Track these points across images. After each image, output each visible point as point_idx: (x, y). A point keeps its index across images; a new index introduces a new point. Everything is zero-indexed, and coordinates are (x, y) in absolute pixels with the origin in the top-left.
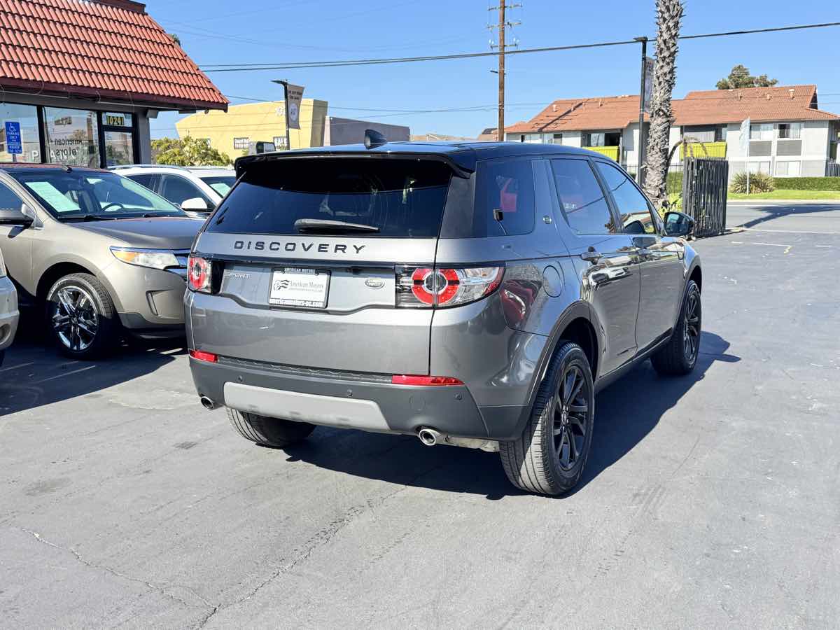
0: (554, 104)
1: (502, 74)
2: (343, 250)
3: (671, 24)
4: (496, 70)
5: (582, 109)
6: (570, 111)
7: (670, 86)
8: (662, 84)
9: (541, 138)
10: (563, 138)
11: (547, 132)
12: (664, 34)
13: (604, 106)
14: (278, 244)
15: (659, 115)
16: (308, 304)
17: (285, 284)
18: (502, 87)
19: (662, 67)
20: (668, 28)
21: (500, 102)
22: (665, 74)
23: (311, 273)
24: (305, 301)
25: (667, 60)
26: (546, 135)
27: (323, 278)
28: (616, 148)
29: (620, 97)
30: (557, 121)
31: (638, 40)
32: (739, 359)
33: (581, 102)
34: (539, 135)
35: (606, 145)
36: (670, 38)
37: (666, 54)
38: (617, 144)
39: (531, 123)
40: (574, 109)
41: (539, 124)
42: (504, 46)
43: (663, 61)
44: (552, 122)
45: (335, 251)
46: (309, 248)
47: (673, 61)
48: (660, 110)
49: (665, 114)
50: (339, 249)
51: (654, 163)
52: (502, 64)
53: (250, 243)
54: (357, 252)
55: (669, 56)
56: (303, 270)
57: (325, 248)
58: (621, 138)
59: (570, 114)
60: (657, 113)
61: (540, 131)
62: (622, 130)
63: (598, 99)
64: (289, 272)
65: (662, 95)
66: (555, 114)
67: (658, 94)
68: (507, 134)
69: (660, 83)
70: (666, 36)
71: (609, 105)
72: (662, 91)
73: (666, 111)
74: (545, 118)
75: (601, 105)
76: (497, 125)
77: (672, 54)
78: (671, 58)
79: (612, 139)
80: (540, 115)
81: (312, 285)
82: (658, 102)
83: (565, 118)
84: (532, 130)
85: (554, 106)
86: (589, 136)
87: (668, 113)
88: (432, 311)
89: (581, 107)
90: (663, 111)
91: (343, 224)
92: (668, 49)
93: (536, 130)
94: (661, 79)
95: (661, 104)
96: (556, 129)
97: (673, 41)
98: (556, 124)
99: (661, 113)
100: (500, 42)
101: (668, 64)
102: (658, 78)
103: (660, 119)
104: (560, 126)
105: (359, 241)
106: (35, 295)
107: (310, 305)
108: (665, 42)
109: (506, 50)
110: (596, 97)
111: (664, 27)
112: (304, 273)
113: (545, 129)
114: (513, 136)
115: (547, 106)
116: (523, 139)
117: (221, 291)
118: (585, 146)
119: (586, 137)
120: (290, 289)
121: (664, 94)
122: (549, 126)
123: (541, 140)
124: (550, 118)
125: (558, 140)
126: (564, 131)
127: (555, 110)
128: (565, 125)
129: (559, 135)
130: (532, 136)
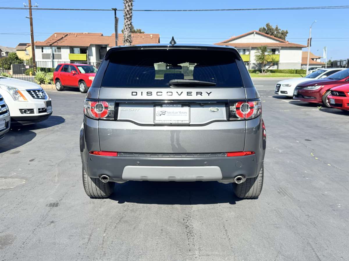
0: (55, 34)
1: (31, 19)
2: (201, 94)
3: (130, 4)
4: (28, 17)
5: (68, 37)
6: (63, 38)
9: (51, 48)
10: (61, 49)
11: (54, 46)
12: (127, 8)
13: (78, 36)
14: (162, 92)
15: (127, 42)
17: (164, 113)
18: (31, 25)
19: (127, 22)
20: (129, 6)
21: (31, 31)
22: (129, 25)
23: (179, 107)
24: (178, 121)
25: (129, 19)
26: (53, 48)
27: (186, 109)
28: (85, 55)
29: (84, 33)
30: (57, 42)
31: (113, 9)
33: (67, 34)
35: (81, 53)
36: (130, 10)
37: (128, 16)
38: (86, 53)
39: (46, 42)
40: (65, 37)
41: (49, 43)
42: (31, 6)
43: (128, 19)
44: (55, 42)
45: (197, 95)
47: (131, 20)
48: (127, 39)
49: (129, 41)
52: (31, 14)
53: (142, 92)
54: (209, 95)
55: (130, 17)
56: (174, 105)
57: (191, 94)
58: (87, 51)
59: (63, 39)
60: (126, 40)
61: (51, 46)
62: (87, 47)
63: (75, 33)
64: (165, 107)
65: (128, 33)
66: (56, 38)
67: (126, 33)
68: (36, 46)
69: (127, 28)
70: (128, 9)
71: (80, 36)
72: (128, 32)
73: (130, 40)
74: (52, 40)
75: (77, 36)
76: (31, 42)
77: (131, 17)
78: (130, 18)
79: (83, 51)
80: (49, 38)
81: (180, 112)
82: (127, 36)
83: (61, 40)
84: (47, 45)
85: (56, 35)
87: (131, 41)
89: (67, 36)
90: (128, 40)
91: (199, 81)
92: (129, 14)
93: (49, 45)
94: (127, 27)
95: (128, 37)
96: (57, 45)
97: (131, 11)
98: (58, 43)
99: (128, 41)
100: (29, 5)
101: (129, 20)
103: (128, 43)
104: (60, 44)
105: (209, 90)
107: (181, 123)
108: (128, 11)
109: (32, 7)
110: (74, 32)
111: (127, 5)
112: (175, 107)
113: (53, 45)
114: (38, 47)
115: (52, 35)
116: (42, 49)
117: (118, 119)
118: (72, 53)
119: (72, 49)
120: (167, 115)
121: (129, 33)
122: (54, 44)
123: (51, 50)
124: (54, 40)
125: (59, 50)
126: (62, 46)
127: (56, 37)
128: (61, 43)
129: (59, 48)
130: (47, 47)
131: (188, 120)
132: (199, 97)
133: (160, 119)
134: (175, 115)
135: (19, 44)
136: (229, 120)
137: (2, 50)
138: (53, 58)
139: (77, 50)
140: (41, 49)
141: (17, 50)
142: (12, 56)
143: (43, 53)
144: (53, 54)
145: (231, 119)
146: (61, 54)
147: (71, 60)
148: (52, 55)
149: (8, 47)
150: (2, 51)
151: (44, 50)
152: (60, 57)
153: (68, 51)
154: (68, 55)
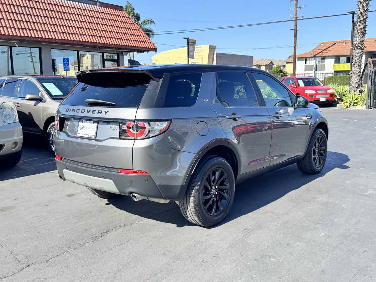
0: (322, 43)
1: (296, 30)
2: (101, 113)
3: (364, 5)
4: (293, 29)
6: (330, 47)
7: (363, 34)
8: (360, 33)
9: (315, 59)
10: (326, 60)
12: (361, 10)
13: (347, 44)
14: (79, 110)
15: (358, 49)
16: (89, 136)
17: (83, 127)
18: (295, 36)
19: (359, 25)
20: (363, 7)
21: (294, 43)
22: (361, 29)
23: (91, 123)
25: (362, 22)
26: (317, 58)
31: (350, 13)
32: (349, 167)
33: (335, 42)
34: (313, 59)
35: (347, 63)
36: (364, 11)
37: (362, 19)
38: (350, 62)
39: (311, 53)
40: (332, 46)
41: (314, 53)
42: (297, 17)
43: (360, 23)
44: (320, 52)
45: (98, 113)
46: (89, 111)
47: (365, 23)
48: (358, 46)
49: (361, 48)
50: (99, 112)
51: (355, 71)
52: (296, 26)
53: (71, 109)
54: (106, 114)
55: (363, 20)
56: (89, 121)
57: (95, 112)
59: (330, 48)
61: (315, 56)
64: (84, 122)
65: (359, 39)
66: (322, 48)
67: (357, 38)
68: (298, 58)
69: (358, 33)
70: (362, 10)
72: (359, 37)
73: (362, 47)
74: (317, 50)
75: (345, 44)
76: (293, 55)
77: (365, 19)
78: (364, 21)
80: (315, 49)
81: (91, 128)
82: (357, 42)
83: (327, 50)
84: (311, 56)
85: (322, 44)
86: (339, 59)
88: (134, 141)
89: (335, 45)
90: (360, 47)
92: (363, 16)
93: (313, 56)
94: (359, 31)
95: (359, 43)
96: (322, 55)
97: (365, 13)
98: (323, 53)
99: (359, 48)
100: (295, 16)
101: (363, 24)
102: (358, 31)
104: (325, 54)
105: (107, 109)
106: (43, 129)
107: (90, 137)
108: (361, 13)
109: (298, 19)
110: (343, 40)
111: (361, 6)
113: (317, 56)
114: (300, 59)
115: (319, 44)
116: (306, 60)
118: (337, 63)
119: (337, 59)
120: (84, 130)
121: (361, 38)
122: (319, 54)
123: (315, 61)
124: (319, 50)
125: (323, 60)
126: (326, 56)
127: (322, 46)
128: (326, 53)
129: (323, 58)
130: (311, 59)
132: (99, 116)
133: (80, 133)
136: (120, 139)
137: (274, 64)
138: (316, 70)
139: (344, 59)
140: (304, 61)
141: (287, 63)
143: (306, 65)
144: (316, 65)
145: (123, 137)
146: (325, 65)
147: (334, 71)
148: (315, 66)
149: (281, 60)
150: (274, 65)
151: (308, 62)
152: (323, 68)
153: (333, 60)
154: (333, 66)
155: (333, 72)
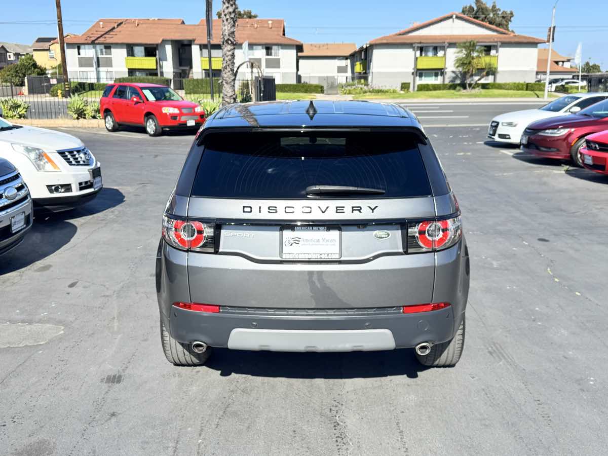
2: (359, 211)
5: (123, 27)
6: (114, 28)
7: (234, 22)
8: (229, 20)
9: (94, 48)
10: (112, 49)
11: (99, 44)
13: (140, 25)
14: (293, 207)
15: (229, 44)
16: (324, 256)
17: (297, 241)
19: (228, 7)
21: (58, 18)
22: (230, 13)
23: (323, 230)
26: (98, 47)
27: (335, 234)
28: (154, 58)
29: (151, 20)
30: (105, 36)
33: (121, 21)
34: (92, 46)
35: (146, 56)
38: (155, 55)
39: (84, 36)
40: (118, 26)
41: (91, 37)
44: (101, 36)
45: (353, 212)
47: (234, 3)
48: (228, 39)
49: (232, 43)
50: (355, 210)
53: (260, 207)
54: (373, 212)
56: (314, 228)
57: (343, 210)
58: (157, 52)
59: (114, 30)
60: (227, 41)
61: (93, 43)
62: (157, 45)
63: (135, 20)
64: (298, 231)
65: (229, 28)
66: (102, 30)
67: (226, 27)
68: (67, 44)
69: (227, 20)
71: (144, 26)
72: (229, 26)
73: (233, 41)
74: (95, 33)
75: (138, 25)
76: (58, 36)
79: (150, 51)
80: (90, 30)
81: (324, 240)
82: (227, 34)
83: (111, 33)
84: (86, 42)
85: (101, 23)
86: (132, 48)
87: (235, 42)
89: (122, 25)
90: (230, 40)
93: (90, 42)
94: (228, 17)
95: (229, 35)
96: (105, 42)
98: (105, 38)
99: (230, 42)
101: (232, 5)
102: (225, 15)
103: (229, 46)
104: (109, 40)
105: (372, 203)
107: (326, 257)
110: (133, 18)
112: (316, 230)
113: (97, 42)
114: (71, 45)
115: (94, 23)
116: (79, 48)
117: (221, 250)
118: (130, 56)
119: (130, 49)
120: (302, 245)
121: (231, 28)
122: (99, 39)
123: (94, 50)
124: (99, 33)
125: (108, 50)
126: (112, 44)
127: (101, 27)
128: (112, 39)
129: (108, 47)
130: (87, 46)
131: (338, 253)
132: (356, 216)
133: (290, 252)
134: (316, 245)
135: (37, 39)
136: (406, 253)
137: (8, 50)
138: (99, 66)
139: (139, 51)
140: (76, 50)
141: (34, 50)
142: (27, 62)
143: (79, 56)
144: (98, 58)
145: (410, 251)
146: (111, 58)
147: (129, 69)
148: (95, 59)
149: (18, 43)
150: (8, 52)
151: (81, 51)
152: (109, 63)
153: (124, 51)
154: (124, 60)
155: (127, 70)
